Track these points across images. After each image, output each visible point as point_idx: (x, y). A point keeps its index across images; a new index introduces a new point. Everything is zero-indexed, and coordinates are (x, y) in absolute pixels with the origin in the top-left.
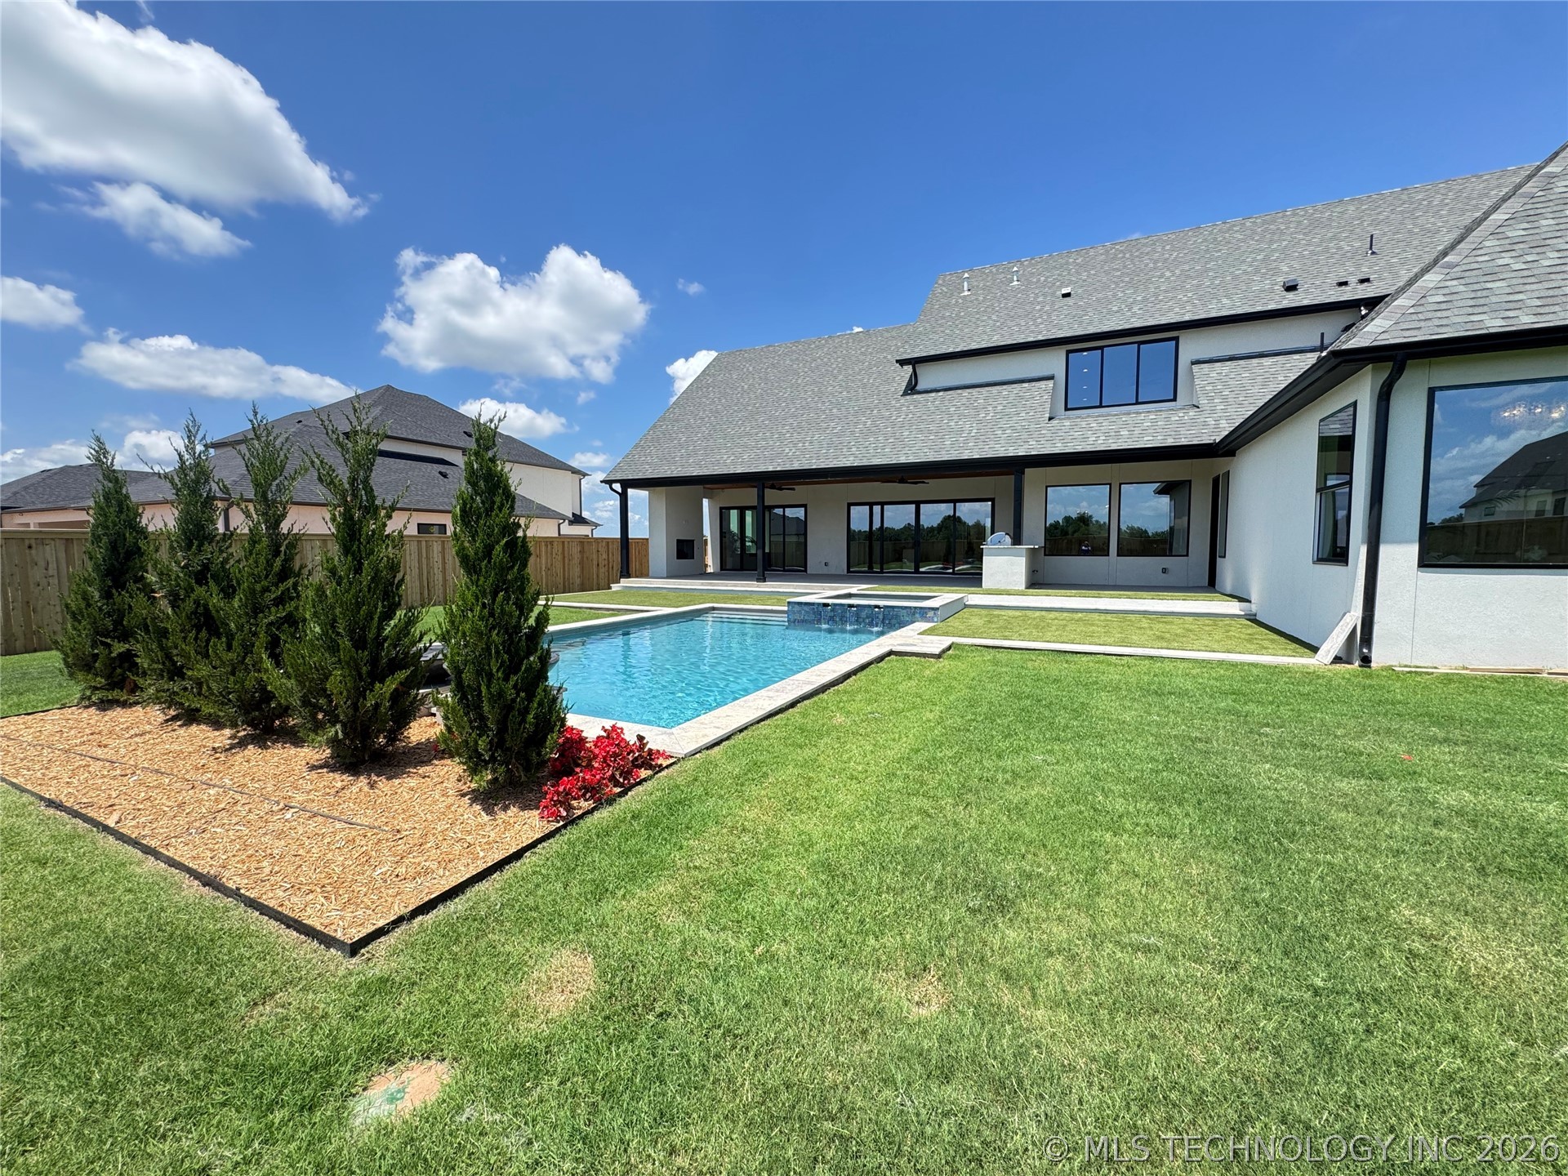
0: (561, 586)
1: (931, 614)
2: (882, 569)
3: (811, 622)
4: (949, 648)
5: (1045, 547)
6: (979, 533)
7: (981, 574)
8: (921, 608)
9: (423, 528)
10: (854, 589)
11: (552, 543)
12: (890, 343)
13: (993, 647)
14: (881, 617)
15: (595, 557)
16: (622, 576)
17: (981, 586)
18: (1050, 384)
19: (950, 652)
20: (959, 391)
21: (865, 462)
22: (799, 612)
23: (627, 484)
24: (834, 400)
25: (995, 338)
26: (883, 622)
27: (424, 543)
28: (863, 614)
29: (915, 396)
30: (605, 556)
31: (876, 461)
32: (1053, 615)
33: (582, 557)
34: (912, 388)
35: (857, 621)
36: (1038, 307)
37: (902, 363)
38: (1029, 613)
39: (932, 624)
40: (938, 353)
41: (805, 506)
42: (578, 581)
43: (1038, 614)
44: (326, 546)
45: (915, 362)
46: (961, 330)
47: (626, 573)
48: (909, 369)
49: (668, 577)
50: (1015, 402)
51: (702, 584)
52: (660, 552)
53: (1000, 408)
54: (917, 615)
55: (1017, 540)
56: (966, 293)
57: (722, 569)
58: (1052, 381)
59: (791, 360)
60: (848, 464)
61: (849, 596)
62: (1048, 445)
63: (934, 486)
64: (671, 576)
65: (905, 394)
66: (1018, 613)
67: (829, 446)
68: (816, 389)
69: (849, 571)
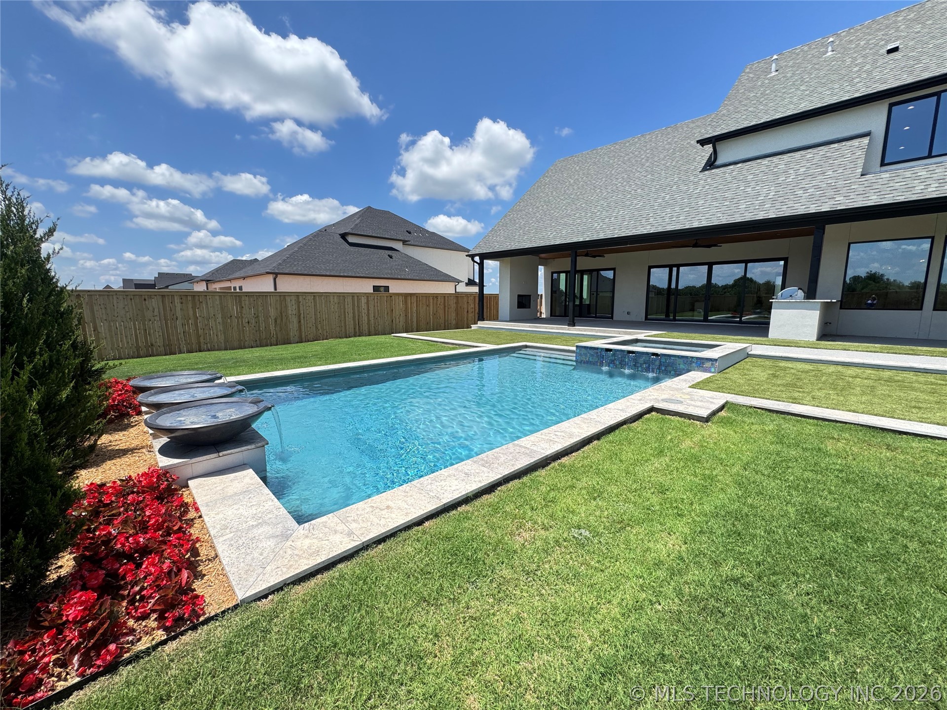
0: (443, 325)
1: (708, 364)
2: (675, 316)
3: (594, 364)
4: (722, 408)
5: (841, 301)
6: (770, 289)
7: (768, 324)
8: (698, 358)
9: (376, 288)
10: (642, 334)
11: (437, 297)
12: (694, 131)
13: (777, 412)
14: (657, 363)
15: (465, 306)
16: (479, 320)
17: (767, 336)
18: (866, 140)
19: (723, 413)
20: (759, 161)
21: (660, 229)
22: (586, 355)
23: (484, 256)
24: (639, 183)
25: (802, 105)
26: (659, 368)
27: (356, 298)
28: (641, 360)
29: (713, 171)
30: (472, 306)
31: (670, 228)
32: (852, 371)
33: (457, 307)
34: (711, 164)
35: (635, 365)
36: (856, 69)
37: (703, 142)
38: (822, 367)
39: (708, 375)
40: (739, 128)
41: (614, 269)
42: (454, 322)
43: (832, 368)
44: (298, 299)
45: (714, 141)
46: (766, 105)
47: (482, 318)
48: (709, 148)
49: (510, 321)
50: (821, 163)
51: (530, 327)
52: (506, 304)
53: (803, 170)
54: (694, 365)
55: (811, 294)
56: (774, 74)
57: (551, 316)
58: (868, 138)
59: (609, 157)
60: (645, 232)
61: (636, 341)
62: (860, 198)
63: (726, 250)
64: (512, 320)
65: (704, 169)
66: (808, 367)
67: (630, 219)
68: (626, 176)
69: (646, 319)
